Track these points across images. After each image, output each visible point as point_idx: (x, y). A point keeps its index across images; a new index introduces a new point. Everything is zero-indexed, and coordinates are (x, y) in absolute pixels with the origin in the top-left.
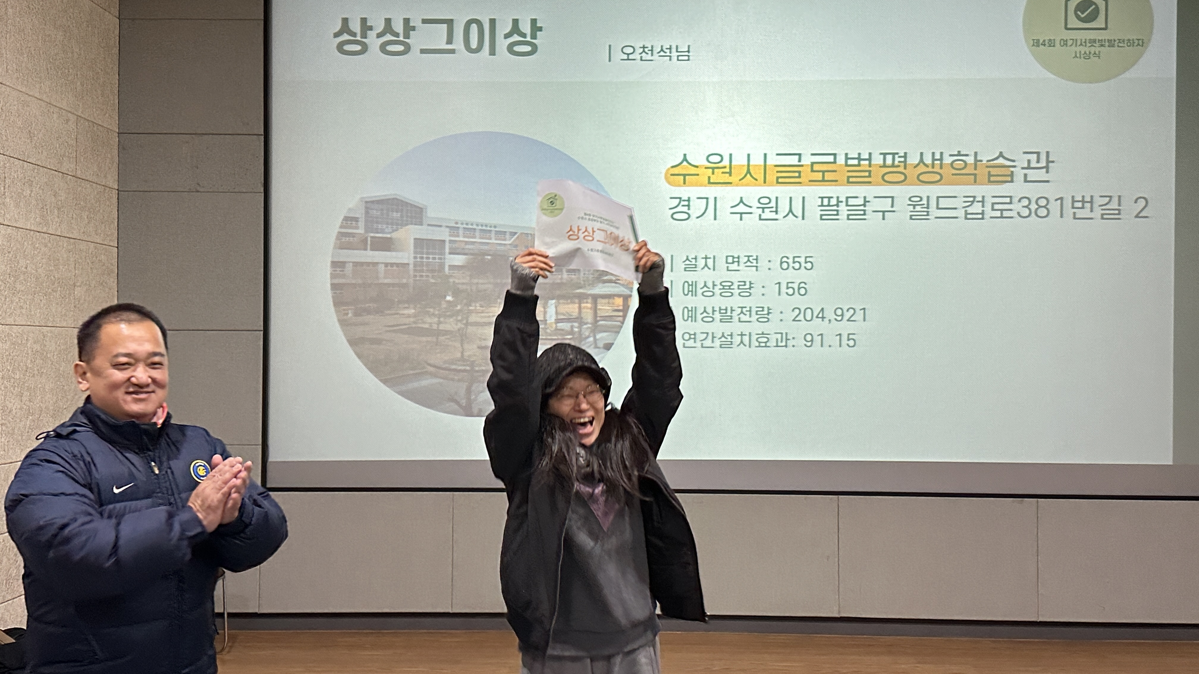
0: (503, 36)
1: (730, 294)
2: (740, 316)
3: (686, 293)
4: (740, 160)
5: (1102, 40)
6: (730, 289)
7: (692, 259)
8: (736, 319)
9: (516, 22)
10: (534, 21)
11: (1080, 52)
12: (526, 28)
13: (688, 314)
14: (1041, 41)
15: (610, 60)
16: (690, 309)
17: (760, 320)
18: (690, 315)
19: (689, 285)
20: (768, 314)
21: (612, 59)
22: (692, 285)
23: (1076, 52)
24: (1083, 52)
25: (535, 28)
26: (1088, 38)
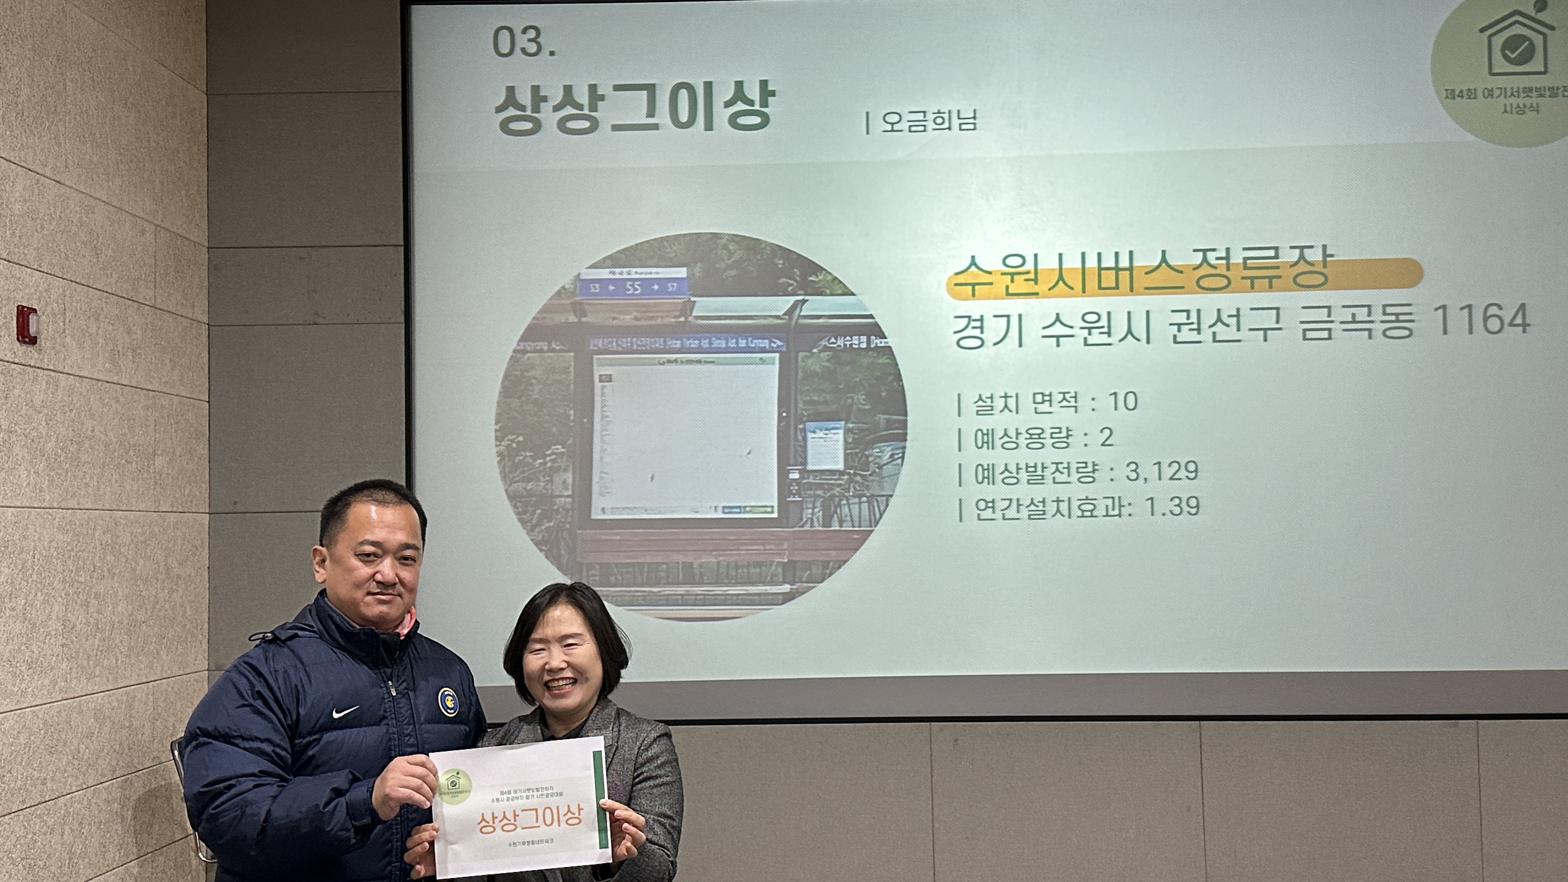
0: (722, 105)
1: (1040, 446)
2: (1054, 475)
3: (980, 445)
4: (1048, 263)
5: (1540, 88)
6: (1039, 438)
7: (987, 398)
8: (1049, 478)
9: (739, 85)
10: (764, 84)
11: (1511, 105)
12: (754, 93)
13: (983, 474)
14: (1457, 93)
15: (868, 133)
16: (986, 467)
17: (1082, 480)
18: (986, 475)
19: (983, 434)
20: (1094, 471)
21: (870, 131)
22: (987, 434)
23: (1505, 105)
24: (1515, 105)
25: (766, 92)
26: (1521, 87)
